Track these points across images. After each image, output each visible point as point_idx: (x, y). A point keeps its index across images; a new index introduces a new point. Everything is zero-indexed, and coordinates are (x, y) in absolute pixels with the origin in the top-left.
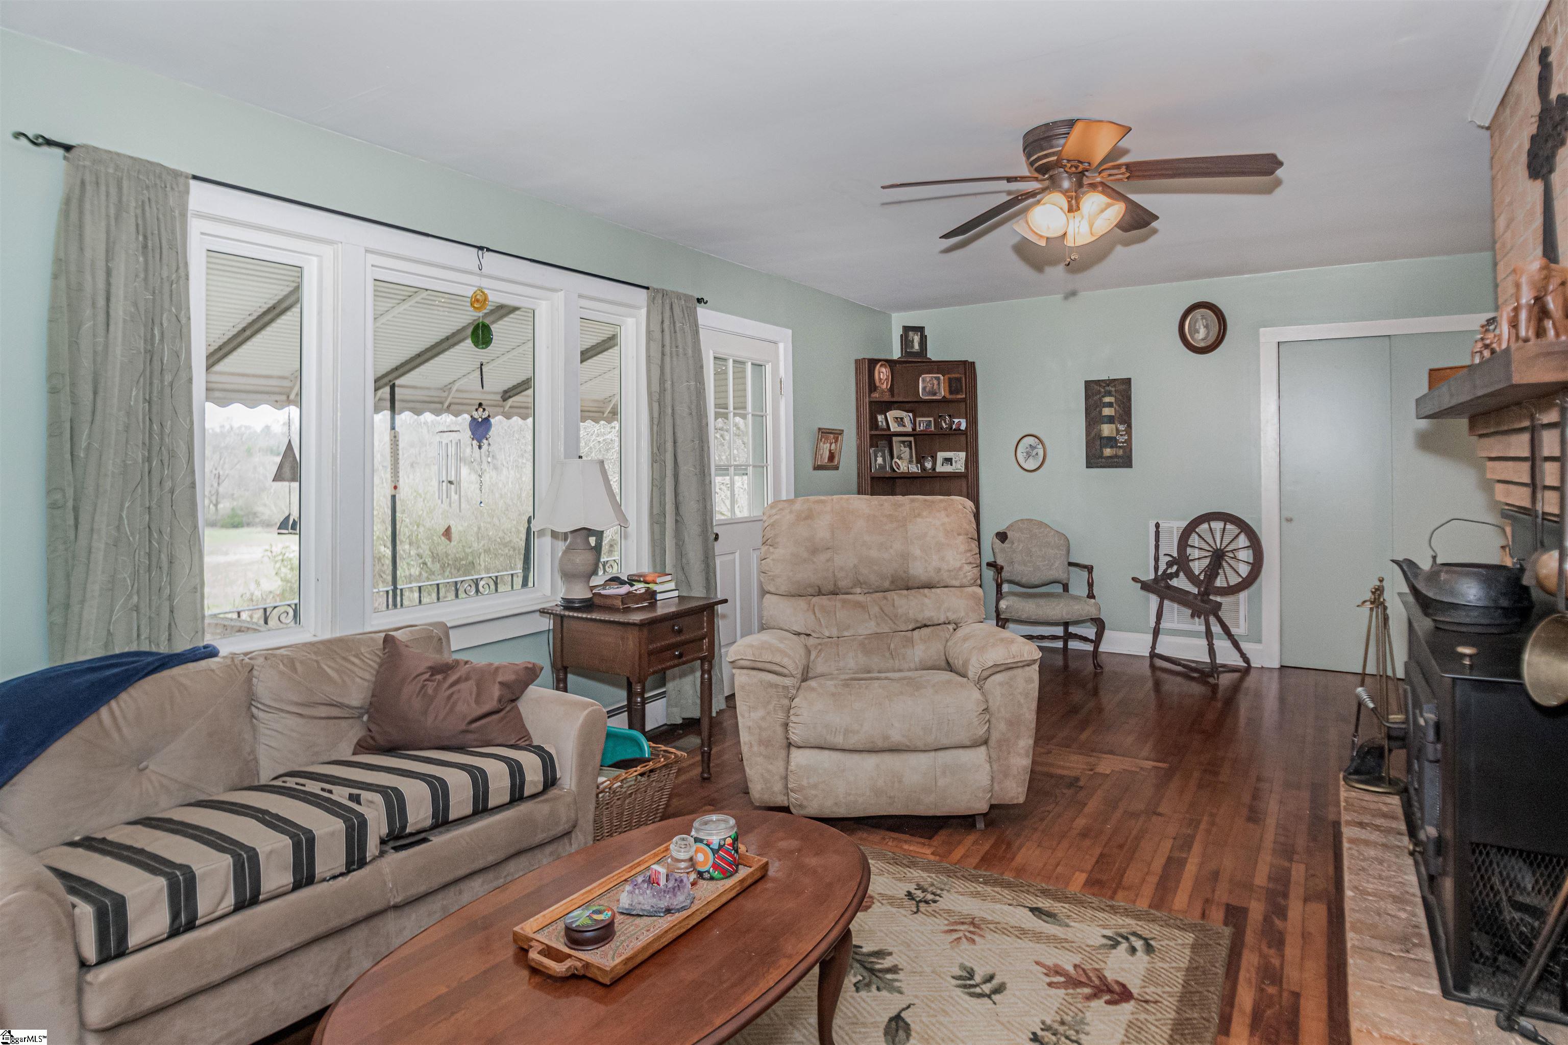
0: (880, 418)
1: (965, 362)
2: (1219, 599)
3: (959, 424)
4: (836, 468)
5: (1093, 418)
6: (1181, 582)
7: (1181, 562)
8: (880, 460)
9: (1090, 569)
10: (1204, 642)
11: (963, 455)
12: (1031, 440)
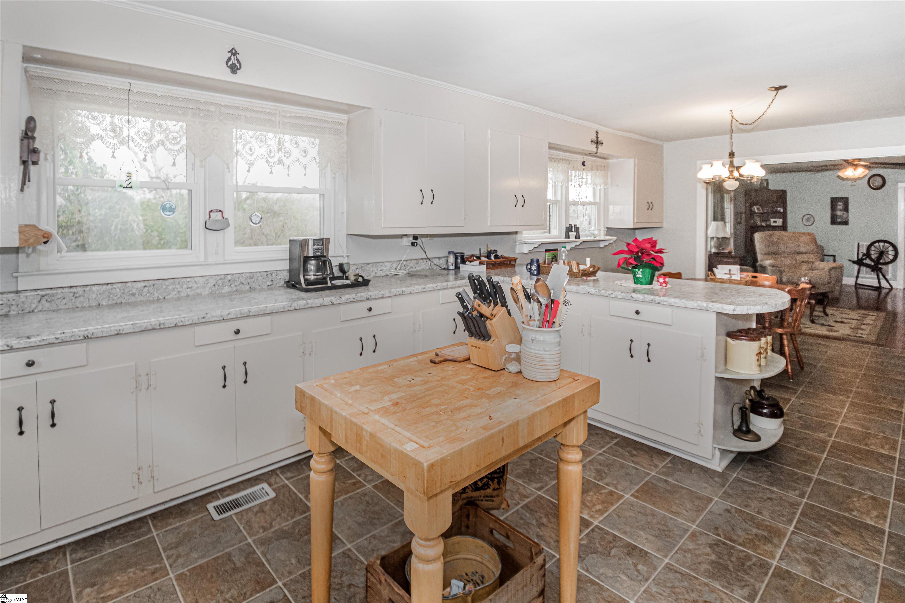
0: (752, 208)
1: (783, 190)
2: (881, 266)
3: (780, 210)
4: (742, 223)
6: (867, 261)
8: (752, 221)
9: (834, 256)
11: (781, 220)
12: (808, 216)
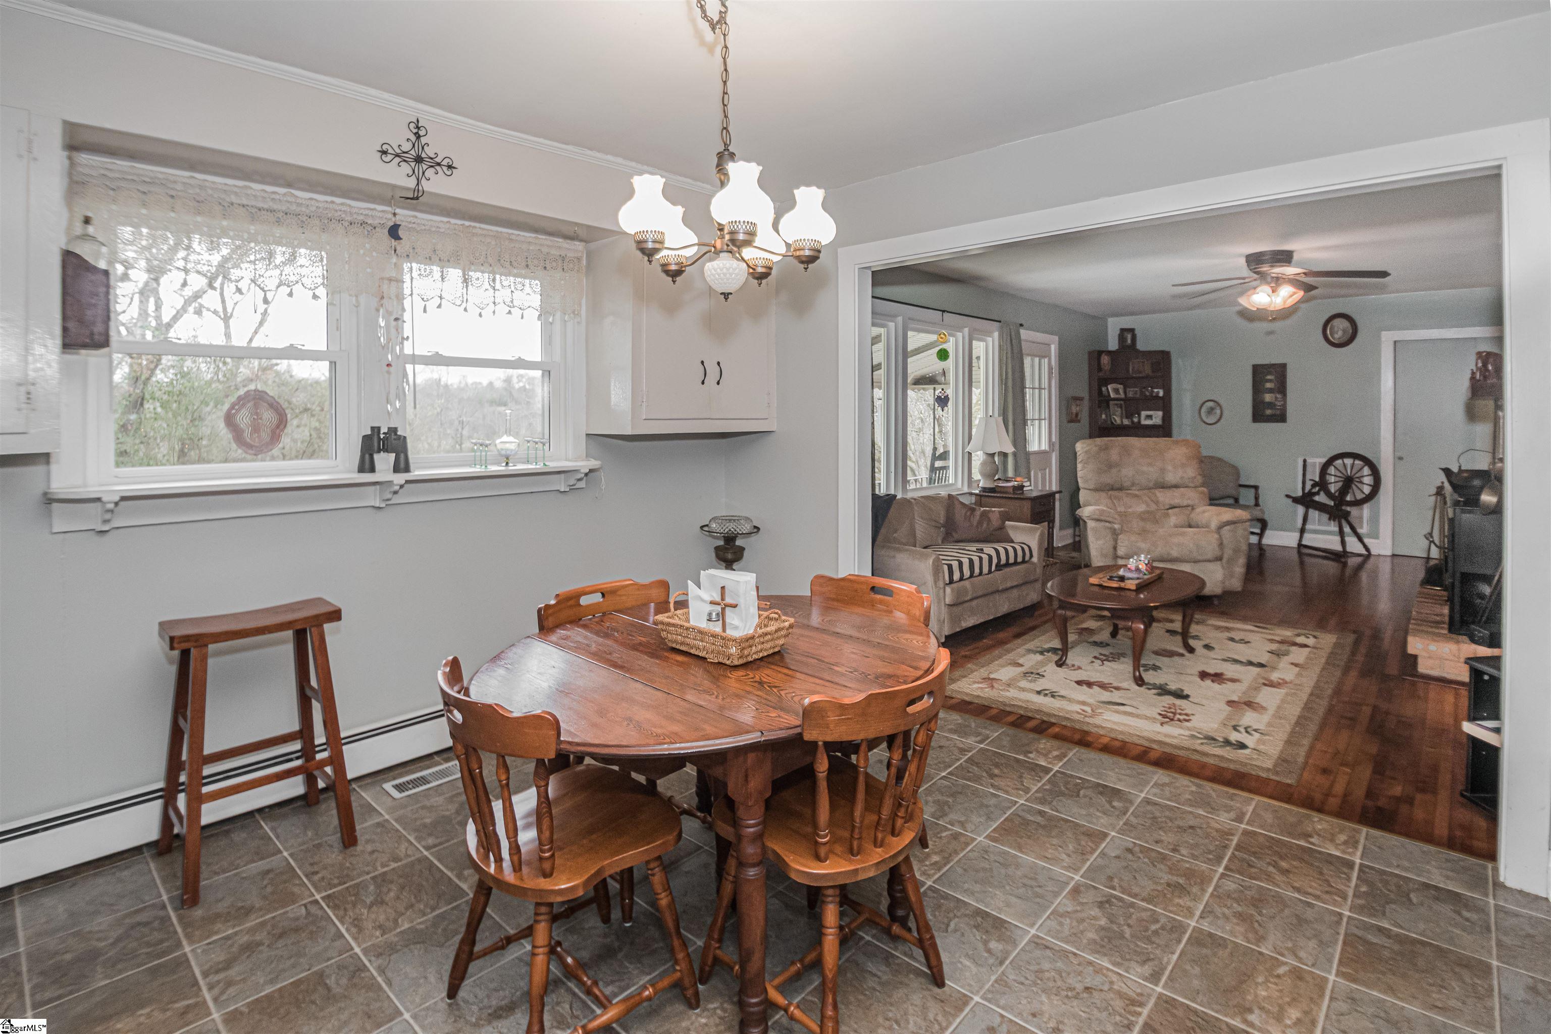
0: (1104, 389)
1: (1163, 352)
2: (1348, 509)
3: (1158, 393)
4: (1079, 421)
5: (1257, 388)
6: (1321, 498)
7: (1322, 484)
8: (1104, 416)
9: (1256, 488)
10: (1338, 539)
11: (1160, 413)
12: (1211, 404)
